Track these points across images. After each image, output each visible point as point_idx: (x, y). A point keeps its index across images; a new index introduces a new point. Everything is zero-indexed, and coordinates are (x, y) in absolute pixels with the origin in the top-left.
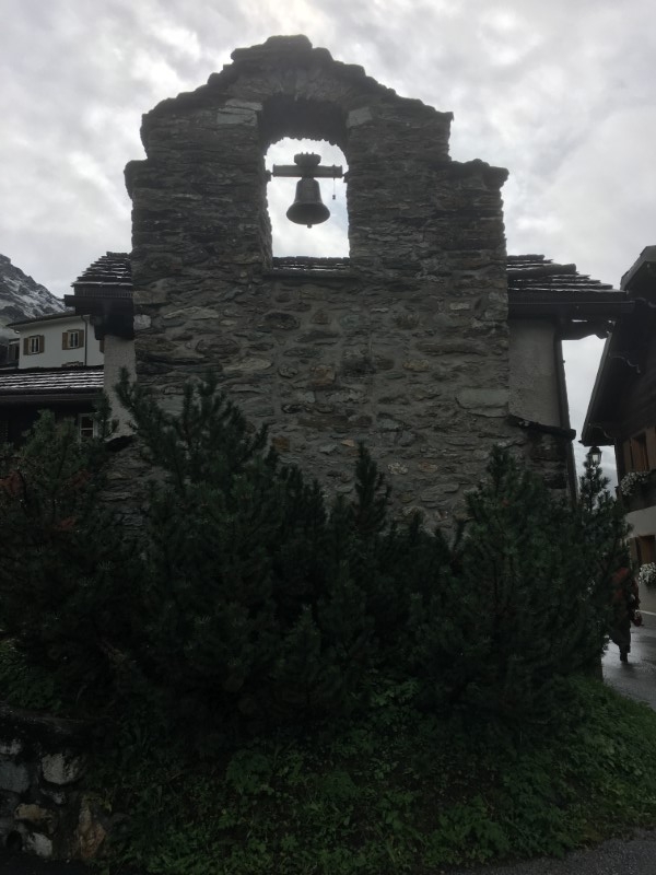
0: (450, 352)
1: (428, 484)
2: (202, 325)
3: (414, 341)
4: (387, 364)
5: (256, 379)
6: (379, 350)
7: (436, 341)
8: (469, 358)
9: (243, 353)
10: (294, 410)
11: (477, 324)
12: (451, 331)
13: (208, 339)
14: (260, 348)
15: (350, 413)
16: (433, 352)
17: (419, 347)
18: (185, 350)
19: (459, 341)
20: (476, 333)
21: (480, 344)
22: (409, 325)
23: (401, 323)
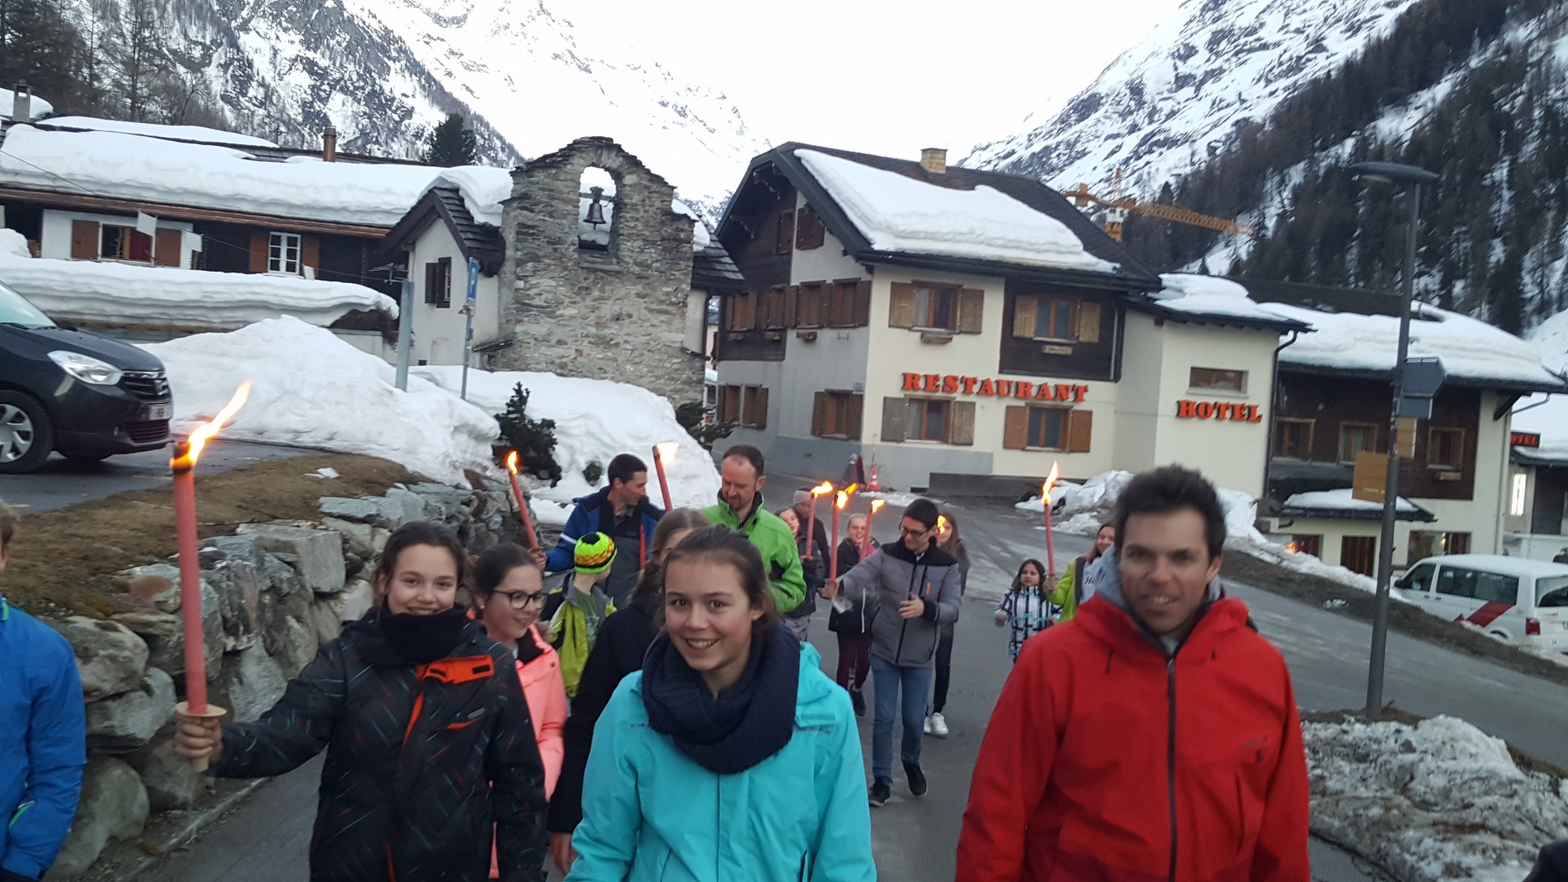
0: (660, 312)
1: (641, 377)
2: (548, 288)
3: (644, 305)
4: (630, 316)
5: (572, 318)
6: (627, 309)
7: (654, 306)
8: (668, 316)
9: (565, 304)
10: (587, 336)
11: (674, 299)
12: (662, 302)
13: (550, 296)
14: (574, 303)
15: (612, 340)
16: (651, 311)
17: (646, 308)
18: (538, 301)
19: (664, 307)
20: (672, 304)
21: (673, 309)
22: (644, 297)
23: (638, 295)
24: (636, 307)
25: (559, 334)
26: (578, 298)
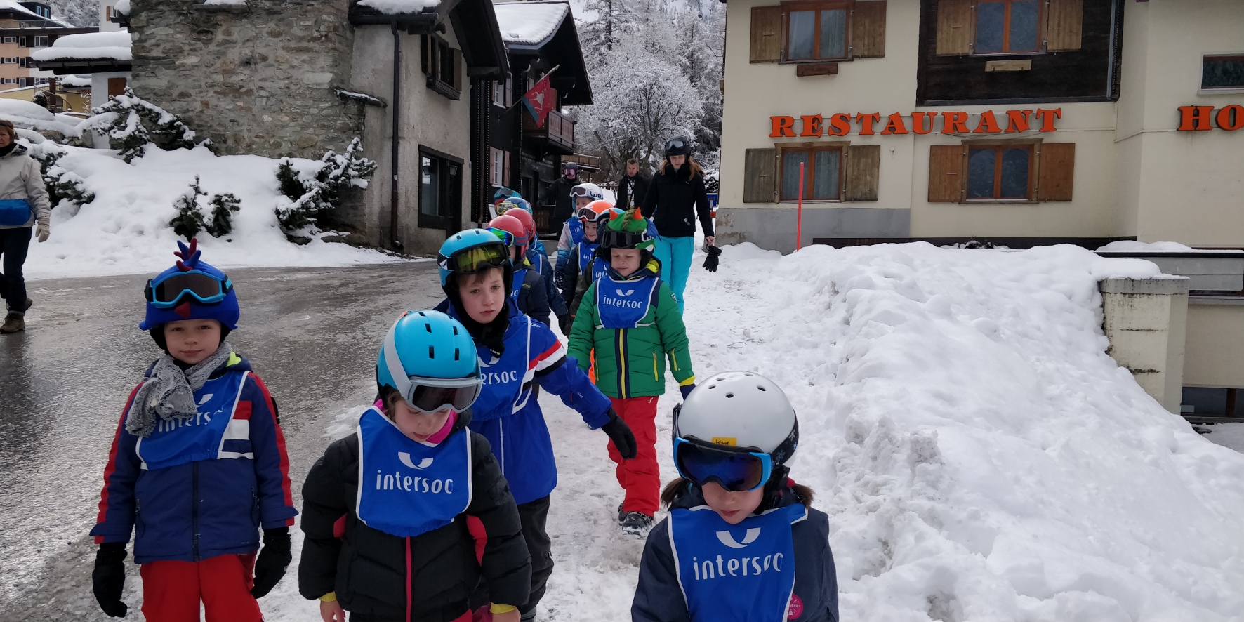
0: (300, 50)
1: (283, 127)
2: (164, 37)
3: (280, 45)
4: (264, 59)
5: (194, 66)
6: (262, 50)
7: (293, 44)
8: (311, 54)
9: (186, 53)
10: (213, 86)
11: (316, 34)
12: (301, 39)
13: (168, 46)
14: (194, 50)
15: (241, 87)
16: (290, 50)
17: (283, 48)
18: (156, 53)
19: (305, 44)
20: (314, 39)
21: (315, 46)
22: (278, 35)
23: (273, 34)
24: (273, 48)
25: (182, 85)
26: (199, 44)
